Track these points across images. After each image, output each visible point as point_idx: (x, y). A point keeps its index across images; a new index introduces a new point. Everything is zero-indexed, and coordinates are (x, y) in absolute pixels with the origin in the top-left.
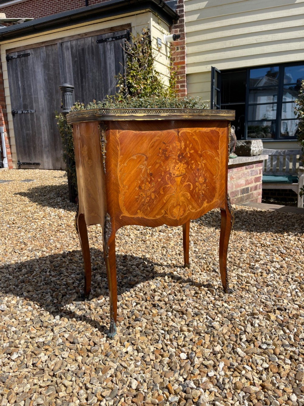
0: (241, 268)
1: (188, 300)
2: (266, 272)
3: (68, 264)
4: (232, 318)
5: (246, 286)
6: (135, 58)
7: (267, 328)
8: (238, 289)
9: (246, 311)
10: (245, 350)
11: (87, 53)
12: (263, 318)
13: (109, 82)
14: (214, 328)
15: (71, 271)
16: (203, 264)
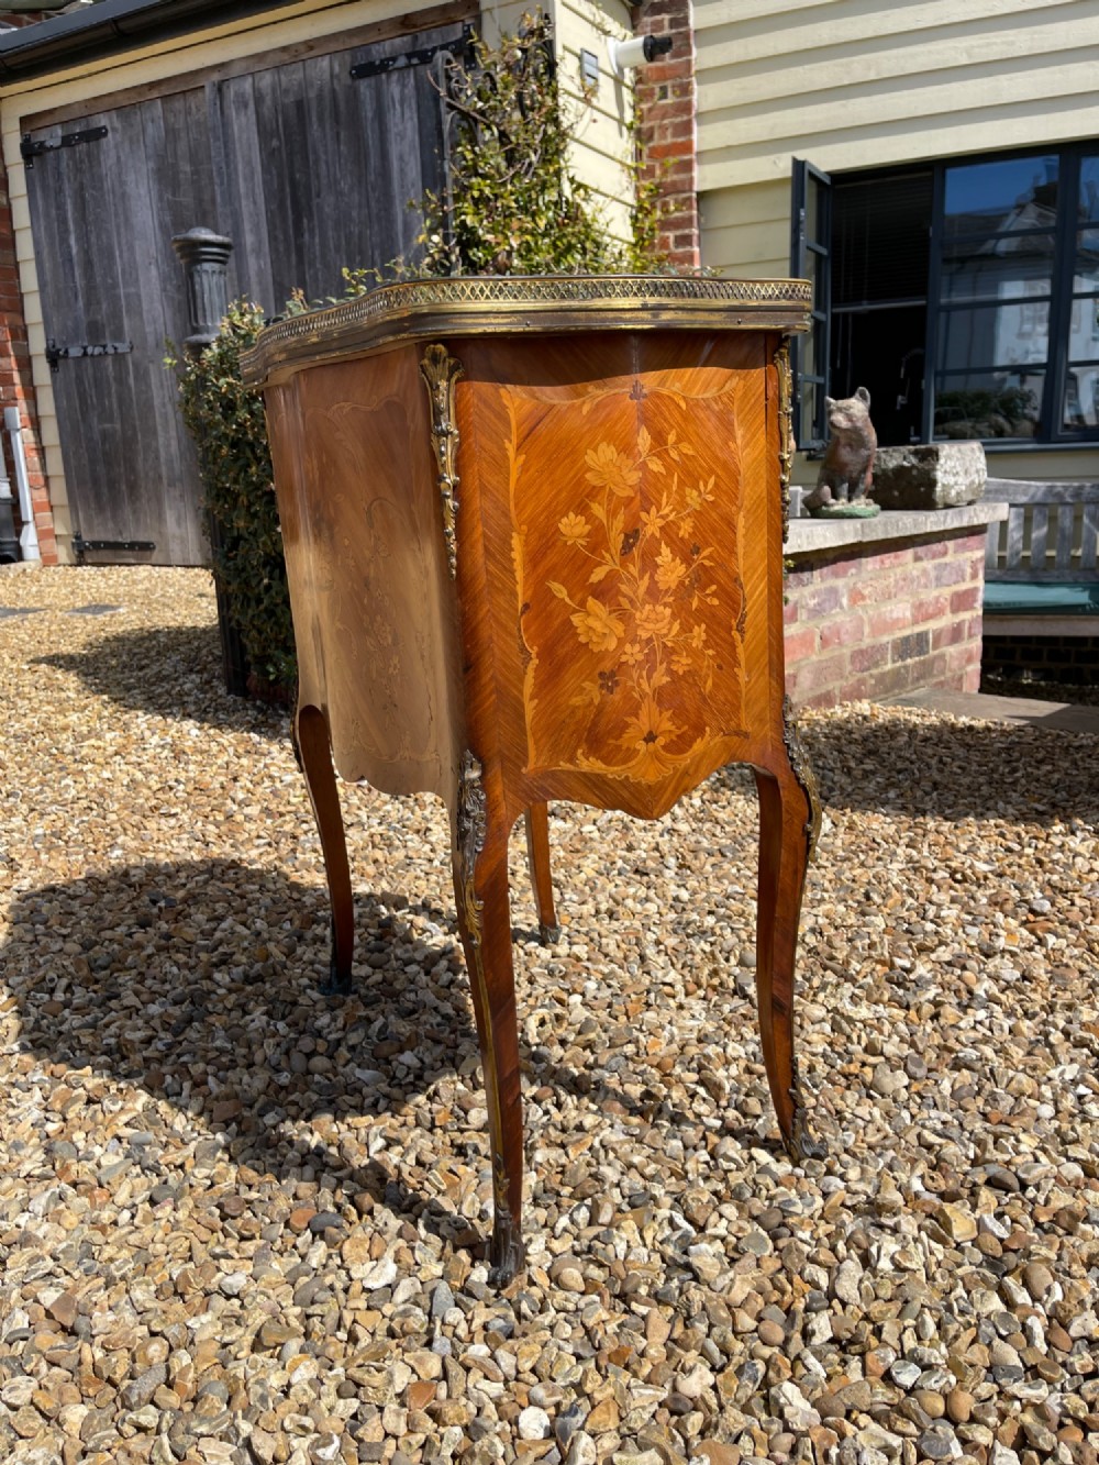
0: (853, 980)
1: (606, 1133)
2: (955, 1001)
3: (150, 956)
4: (783, 1225)
5: (864, 1064)
6: (489, 128)
7: (930, 1278)
8: (828, 1078)
9: (848, 1190)
10: (818, 1393)
11: (314, 119)
12: (920, 1228)
13: (400, 226)
14: (696, 1278)
15: (157, 987)
16: (698, 958)
